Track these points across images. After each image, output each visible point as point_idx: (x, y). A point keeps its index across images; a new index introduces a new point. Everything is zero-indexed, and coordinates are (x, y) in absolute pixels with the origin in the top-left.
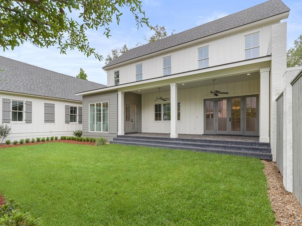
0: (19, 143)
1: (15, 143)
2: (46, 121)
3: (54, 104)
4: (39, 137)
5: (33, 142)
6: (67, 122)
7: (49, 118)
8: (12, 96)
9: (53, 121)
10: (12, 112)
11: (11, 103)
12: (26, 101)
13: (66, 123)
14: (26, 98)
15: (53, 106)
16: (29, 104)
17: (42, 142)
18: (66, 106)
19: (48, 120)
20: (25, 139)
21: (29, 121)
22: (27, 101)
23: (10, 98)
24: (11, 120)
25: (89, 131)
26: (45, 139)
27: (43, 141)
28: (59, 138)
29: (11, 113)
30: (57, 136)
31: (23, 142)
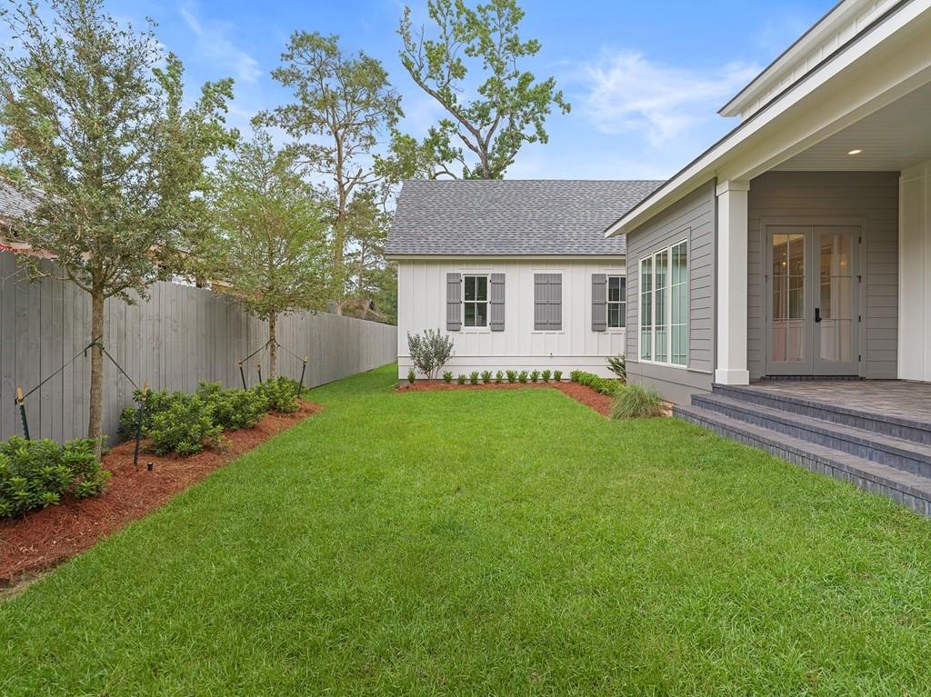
0: (469, 383)
1: (461, 381)
2: (539, 325)
3: (559, 276)
4: (513, 369)
5: (499, 381)
6: (597, 327)
7: (548, 316)
8: (465, 266)
9: (557, 325)
10: (466, 304)
11: (463, 284)
12: (492, 274)
13: (594, 330)
14: (491, 267)
15: (556, 281)
16: (500, 281)
17: (520, 385)
18: (594, 276)
19: (543, 321)
20: (481, 371)
21: (499, 327)
22: (495, 274)
23: (459, 272)
24: (463, 324)
25: (640, 360)
26: (529, 377)
27: (523, 380)
28: (566, 375)
29: (463, 306)
30: (559, 369)
31: (476, 379)
